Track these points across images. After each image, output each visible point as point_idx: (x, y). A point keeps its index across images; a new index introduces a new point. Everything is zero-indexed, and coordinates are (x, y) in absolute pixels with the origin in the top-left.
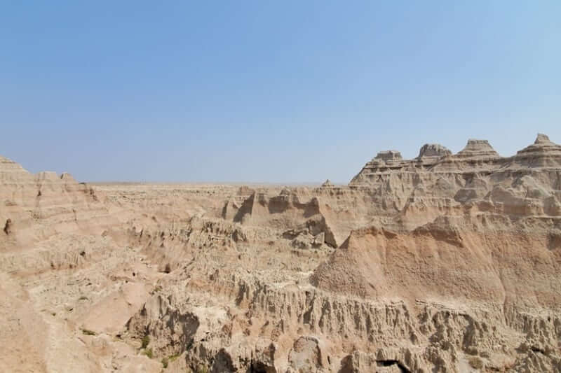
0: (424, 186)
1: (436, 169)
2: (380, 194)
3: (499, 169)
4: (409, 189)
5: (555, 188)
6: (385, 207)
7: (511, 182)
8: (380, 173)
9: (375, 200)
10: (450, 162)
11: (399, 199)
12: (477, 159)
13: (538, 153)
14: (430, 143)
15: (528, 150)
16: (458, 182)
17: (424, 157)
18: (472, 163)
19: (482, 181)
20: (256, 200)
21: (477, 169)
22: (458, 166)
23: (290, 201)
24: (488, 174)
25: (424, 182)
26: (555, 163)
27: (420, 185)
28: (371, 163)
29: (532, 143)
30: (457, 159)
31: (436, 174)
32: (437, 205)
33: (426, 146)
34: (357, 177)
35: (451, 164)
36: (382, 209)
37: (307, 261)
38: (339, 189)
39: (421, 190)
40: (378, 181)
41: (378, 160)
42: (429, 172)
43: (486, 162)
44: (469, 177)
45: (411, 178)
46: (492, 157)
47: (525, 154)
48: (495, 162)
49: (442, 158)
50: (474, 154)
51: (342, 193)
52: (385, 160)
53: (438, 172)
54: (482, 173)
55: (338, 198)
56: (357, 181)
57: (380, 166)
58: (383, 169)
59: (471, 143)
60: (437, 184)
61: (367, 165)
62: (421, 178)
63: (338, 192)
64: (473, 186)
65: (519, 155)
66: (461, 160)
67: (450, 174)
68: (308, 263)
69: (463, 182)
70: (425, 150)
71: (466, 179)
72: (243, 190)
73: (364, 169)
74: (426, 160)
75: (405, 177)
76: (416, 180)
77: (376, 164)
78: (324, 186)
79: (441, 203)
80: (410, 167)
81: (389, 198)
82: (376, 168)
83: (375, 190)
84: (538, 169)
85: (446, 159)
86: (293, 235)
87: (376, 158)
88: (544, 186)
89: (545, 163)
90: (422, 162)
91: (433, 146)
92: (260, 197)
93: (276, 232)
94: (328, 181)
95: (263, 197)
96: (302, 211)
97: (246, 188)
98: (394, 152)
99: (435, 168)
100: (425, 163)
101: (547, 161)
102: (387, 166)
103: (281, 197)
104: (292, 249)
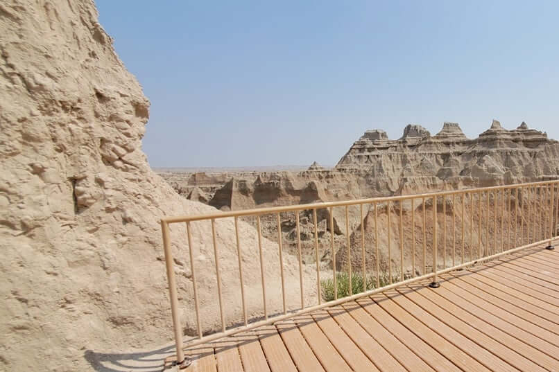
0: (411, 166)
1: (421, 150)
2: (373, 176)
3: (467, 150)
4: (398, 169)
5: (505, 165)
6: (378, 188)
7: (476, 161)
8: (368, 154)
9: (369, 182)
10: (431, 143)
11: (391, 179)
12: (451, 141)
13: (494, 137)
14: (413, 124)
15: (487, 133)
16: (437, 161)
17: (408, 137)
18: (447, 144)
19: (456, 161)
20: (234, 189)
21: (451, 150)
22: (437, 146)
23: (282, 187)
24: (459, 154)
25: (411, 162)
26: (505, 145)
27: (407, 165)
28: (359, 143)
29: (489, 128)
30: (436, 141)
31: (420, 154)
32: (426, 184)
33: (409, 127)
34: (345, 158)
35: (432, 145)
36: (376, 191)
37: (310, 253)
38: (328, 172)
39: (409, 170)
40: (366, 162)
41: (365, 140)
42: (414, 153)
43: (458, 143)
44: (446, 157)
45: (400, 158)
46: (462, 139)
47: (485, 137)
48: (464, 143)
49: (424, 139)
50: (449, 136)
51: (332, 177)
52: (373, 140)
53: (422, 152)
54: (455, 153)
55: (328, 182)
56: (344, 162)
57: (368, 146)
58: (370, 150)
59: (446, 125)
60: (421, 164)
61: (354, 145)
62: (409, 158)
63: (328, 176)
64: (449, 166)
65: (481, 138)
66: (440, 141)
67: (431, 154)
68: (311, 254)
69: (442, 161)
70: (409, 130)
71: (444, 159)
72: (197, 178)
73: (351, 149)
74: (411, 141)
75: (395, 158)
76: (404, 161)
77: (364, 144)
78: (311, 168)
79: (429, 181)
80: (398, 148)
81: (382, 179)
82: (364, 149)
83: (365, 171)
84: (494, 150)
85: (428, 141)
86: (289, 227)
87: (363, 137)
88: (498, 164)
89: (498, 145)
90: (406, 142)
91: (415, 127)
92: (241, 185)
93: (267, 225)
94: (315, 163)
95: (245, 185)
96: (298, 198)
97: (203, 175)
98: (380, 132)
99: (420, 148)
100: (409, 144)
101: (500, 143)
102: (374, 146)
103: (269, 183)
104: (290, 242)
